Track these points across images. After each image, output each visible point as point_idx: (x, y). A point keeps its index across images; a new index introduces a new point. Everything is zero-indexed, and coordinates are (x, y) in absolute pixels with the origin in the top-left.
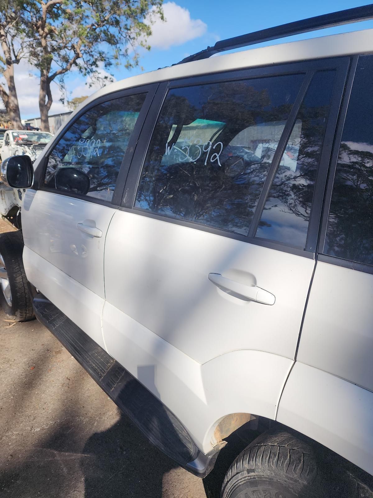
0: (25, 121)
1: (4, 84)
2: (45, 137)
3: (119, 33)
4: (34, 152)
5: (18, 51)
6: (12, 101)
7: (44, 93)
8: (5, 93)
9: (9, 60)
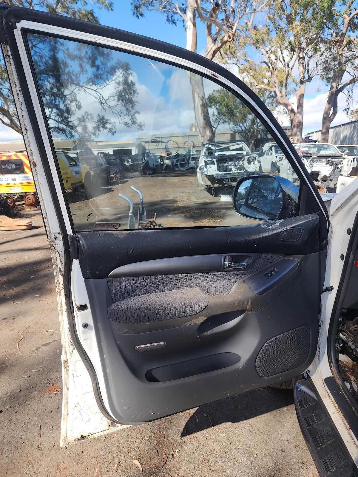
0: (305, 135)
1: (293, 104)
2: (325, 149)
4: (311, 164)
5: (312, 70)
6: (298, 117)
7: (330, 106)
8: (292, 111)
9: (302, 80)
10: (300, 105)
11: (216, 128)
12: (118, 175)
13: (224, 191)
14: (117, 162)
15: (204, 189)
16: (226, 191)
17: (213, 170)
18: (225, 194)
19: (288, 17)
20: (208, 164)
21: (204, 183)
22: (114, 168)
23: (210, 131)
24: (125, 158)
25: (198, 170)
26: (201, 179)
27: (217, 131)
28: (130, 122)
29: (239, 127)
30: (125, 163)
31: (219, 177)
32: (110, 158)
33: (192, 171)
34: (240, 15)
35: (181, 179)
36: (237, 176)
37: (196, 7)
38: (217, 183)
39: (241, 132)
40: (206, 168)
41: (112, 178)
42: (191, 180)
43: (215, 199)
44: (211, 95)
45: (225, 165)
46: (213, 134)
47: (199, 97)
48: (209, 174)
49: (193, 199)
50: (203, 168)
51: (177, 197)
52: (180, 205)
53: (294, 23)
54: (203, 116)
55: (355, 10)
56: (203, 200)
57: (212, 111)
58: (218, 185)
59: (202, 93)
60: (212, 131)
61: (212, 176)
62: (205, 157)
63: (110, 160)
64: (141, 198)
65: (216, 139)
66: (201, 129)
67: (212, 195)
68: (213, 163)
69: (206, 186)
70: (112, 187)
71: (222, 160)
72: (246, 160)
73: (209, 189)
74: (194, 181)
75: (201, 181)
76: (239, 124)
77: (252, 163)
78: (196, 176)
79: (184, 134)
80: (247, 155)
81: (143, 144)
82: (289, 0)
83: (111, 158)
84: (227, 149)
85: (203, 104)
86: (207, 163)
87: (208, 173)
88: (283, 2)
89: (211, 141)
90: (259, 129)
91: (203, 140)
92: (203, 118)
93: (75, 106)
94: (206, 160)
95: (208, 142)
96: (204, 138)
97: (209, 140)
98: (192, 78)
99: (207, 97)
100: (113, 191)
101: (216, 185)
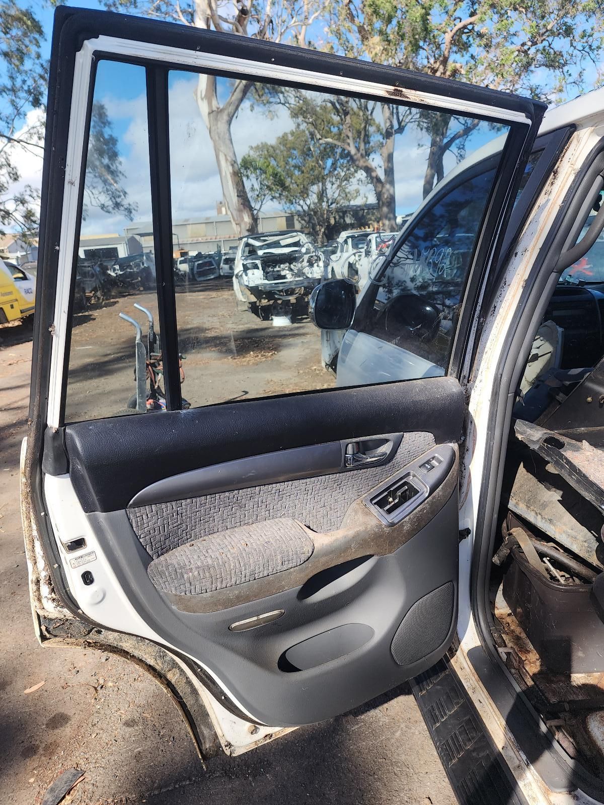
0: (403, 218)
1: (381, 167)
3: (572, 45)
5: (403, 114)
6: (388, 190)
7: (433, 171)
8: (378, 180)
9: (390, 130)
10: (389, 172)
11: (259, 210)
12: (99, 294)
13: (277, 310)
14: (95, 271)
15: (247, 309)
16: (280, 310)
17: (256, 277)
18: (278, 314)
19: (361, 29)
20: (249, 269)
21: (245, 298)
22: (90, 281)
23: (250, 214)
24: (109, 264)
25: (234, 279)
26: (240, 294)
27: (261, 215)
28: (110, 203)
29: (298, 206)
30: (109, 272)
31: (268, 289)
32: (82, 265)
33: (225, 281)
34: (281, 30)
35: (208, 295)
36: (294, 287)
37: (210, 14)
38: (265, 298)
39: (302, 215)
40: (246, 275)
41: (89, 299)
42: (225, 297)
43: (265, 324)
44: (246, 157)
45: (275, 269)
46: (255, 219)
47: (227, 160)
48: (252, 284)
49: (230, 326)
50: (241, 276)
51: (205, 323)
52: (209, 335)
53: (370, 38)
54: (235, 190)
55: (460, 22)
56: (246, 326)
57: (252, 183)
58: (267, 300)
59: (231, 154)
60: (253, 215)
61: (257, 287)
62: (243, 258)
63: (83, 268)
64: (151, 320)
65: (261, 229)
66: (235, 213)
67: (259, 317)
68: (256, 267)
69: (250, 303)
70: (90, 313)
71: (270, 262)
72: (306, 260)
73: (254, 308)
74: (230, 297)
75: (240, 297)
76: (297, 201)
77: (315, 265)
78: (233, 290)
79: (207, 219)
80: (306, 253)
81: (138, 237)
82: (360, 2)
83: (85, 265)
84: (277, 244)
85: (235, 171)
86: (247, 267)
87: (250, 283)
88: (351, 4)
89: (253, 231)
90: (330, 209)
91: (239, 229)
92: (236, 194)
93: (7, 175)
94: (245, 263)
95: (247, 234)
96: (240, 226)
97: (248, 230)
98: (213, 128)
99: (239, 161)
100: (94, 319)
101: (264, 302)
